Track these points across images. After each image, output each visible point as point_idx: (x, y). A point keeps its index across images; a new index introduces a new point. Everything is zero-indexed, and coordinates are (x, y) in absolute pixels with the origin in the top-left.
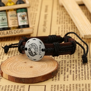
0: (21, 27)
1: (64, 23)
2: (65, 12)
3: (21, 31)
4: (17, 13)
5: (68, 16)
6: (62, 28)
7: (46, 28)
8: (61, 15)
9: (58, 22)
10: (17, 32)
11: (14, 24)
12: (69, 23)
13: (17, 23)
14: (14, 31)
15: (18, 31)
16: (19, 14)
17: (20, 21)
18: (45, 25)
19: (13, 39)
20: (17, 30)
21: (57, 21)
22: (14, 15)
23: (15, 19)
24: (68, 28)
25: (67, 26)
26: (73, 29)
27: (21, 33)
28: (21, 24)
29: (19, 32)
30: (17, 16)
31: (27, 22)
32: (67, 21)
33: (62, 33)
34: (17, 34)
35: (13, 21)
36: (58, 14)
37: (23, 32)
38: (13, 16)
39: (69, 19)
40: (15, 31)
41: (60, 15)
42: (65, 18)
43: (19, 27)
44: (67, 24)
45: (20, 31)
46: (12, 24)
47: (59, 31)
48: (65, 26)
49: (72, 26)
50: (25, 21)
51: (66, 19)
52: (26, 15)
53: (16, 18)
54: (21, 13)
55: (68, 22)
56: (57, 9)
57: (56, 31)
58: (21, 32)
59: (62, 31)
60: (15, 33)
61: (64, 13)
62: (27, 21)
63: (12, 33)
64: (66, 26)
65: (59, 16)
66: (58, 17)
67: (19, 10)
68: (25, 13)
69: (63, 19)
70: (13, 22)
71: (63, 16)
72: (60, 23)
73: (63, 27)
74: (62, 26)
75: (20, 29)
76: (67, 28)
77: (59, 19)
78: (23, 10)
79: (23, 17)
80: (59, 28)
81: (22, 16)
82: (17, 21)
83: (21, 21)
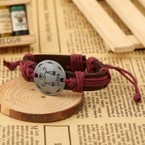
0: (17, 34)
1: (77, 28)
2: (74, 10)
3: (17, 39)
4: (10, 11)
5: (80, 16)
6: (76, 36)
7: (52, 34)
8: (70, 16)
9: (68, 25)
10: (11, 41)
11: (6, 29)
12: (85, 27)
13: (10, 27)
14: (7, 39)
15: (13, 40)
16: (14, 14)
17: (16, 24)
18: (48, 30)
19: (4, 52)
20: (11, 38)
21: (66, 24)
22: (6, 15)
23: (8, 21)
24: (85, 35)
25: (83, 32)
26: (93, 37)
27: (17, 43)
28: (17, 28)
29: (14, 42)
30: (10, 16)
31: (26, 26)
32: (80, 24)
33: (77, 43)
34: (11, 44)
35: (5, 24)
36: (64, 12)
37: (20, 41)
38: (5, 17)
39: (83, 21)
40: (9, 40)
41: (68, 15)
42: (76, 20)
43: (14, 34)
44: (81, 29)
45: (15, 40)
46: (4, 29)
47: (71, 40)
48: (79, 32)
49: (90, 32)
50: (23, 24)
51: (78, 22)
52: (24, 16)
53: (9, 19)
54: (17, 12)
55: (82, 26)
56: (62, 5)
57: (68, 40)
58: (18, 41)
59: (76, 40)
60: (8, 43)
61: (74, 12)
62: (26, 24)
63: (4, 42)
64: (81, 33)
65: (66, 16)
66: (65, 18)
67: (14, 8)
68: (23, 12)
69: (75, 22)
70: (5, 26)
71: (74, 16)
72: (70, 27)
73: (77, 33)
74: (75, 32)
75: (16, 37)
76: (83, 36)
77: (67, 21)
78: (20, 7)
79: (20, 18)
80: (71, 35)
81: (19, 16)
82: (10, 24)
83: (18, 25)
